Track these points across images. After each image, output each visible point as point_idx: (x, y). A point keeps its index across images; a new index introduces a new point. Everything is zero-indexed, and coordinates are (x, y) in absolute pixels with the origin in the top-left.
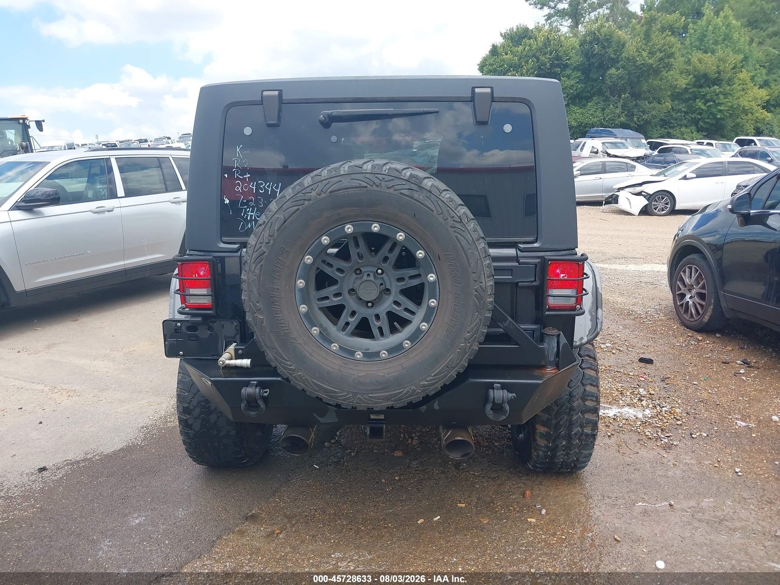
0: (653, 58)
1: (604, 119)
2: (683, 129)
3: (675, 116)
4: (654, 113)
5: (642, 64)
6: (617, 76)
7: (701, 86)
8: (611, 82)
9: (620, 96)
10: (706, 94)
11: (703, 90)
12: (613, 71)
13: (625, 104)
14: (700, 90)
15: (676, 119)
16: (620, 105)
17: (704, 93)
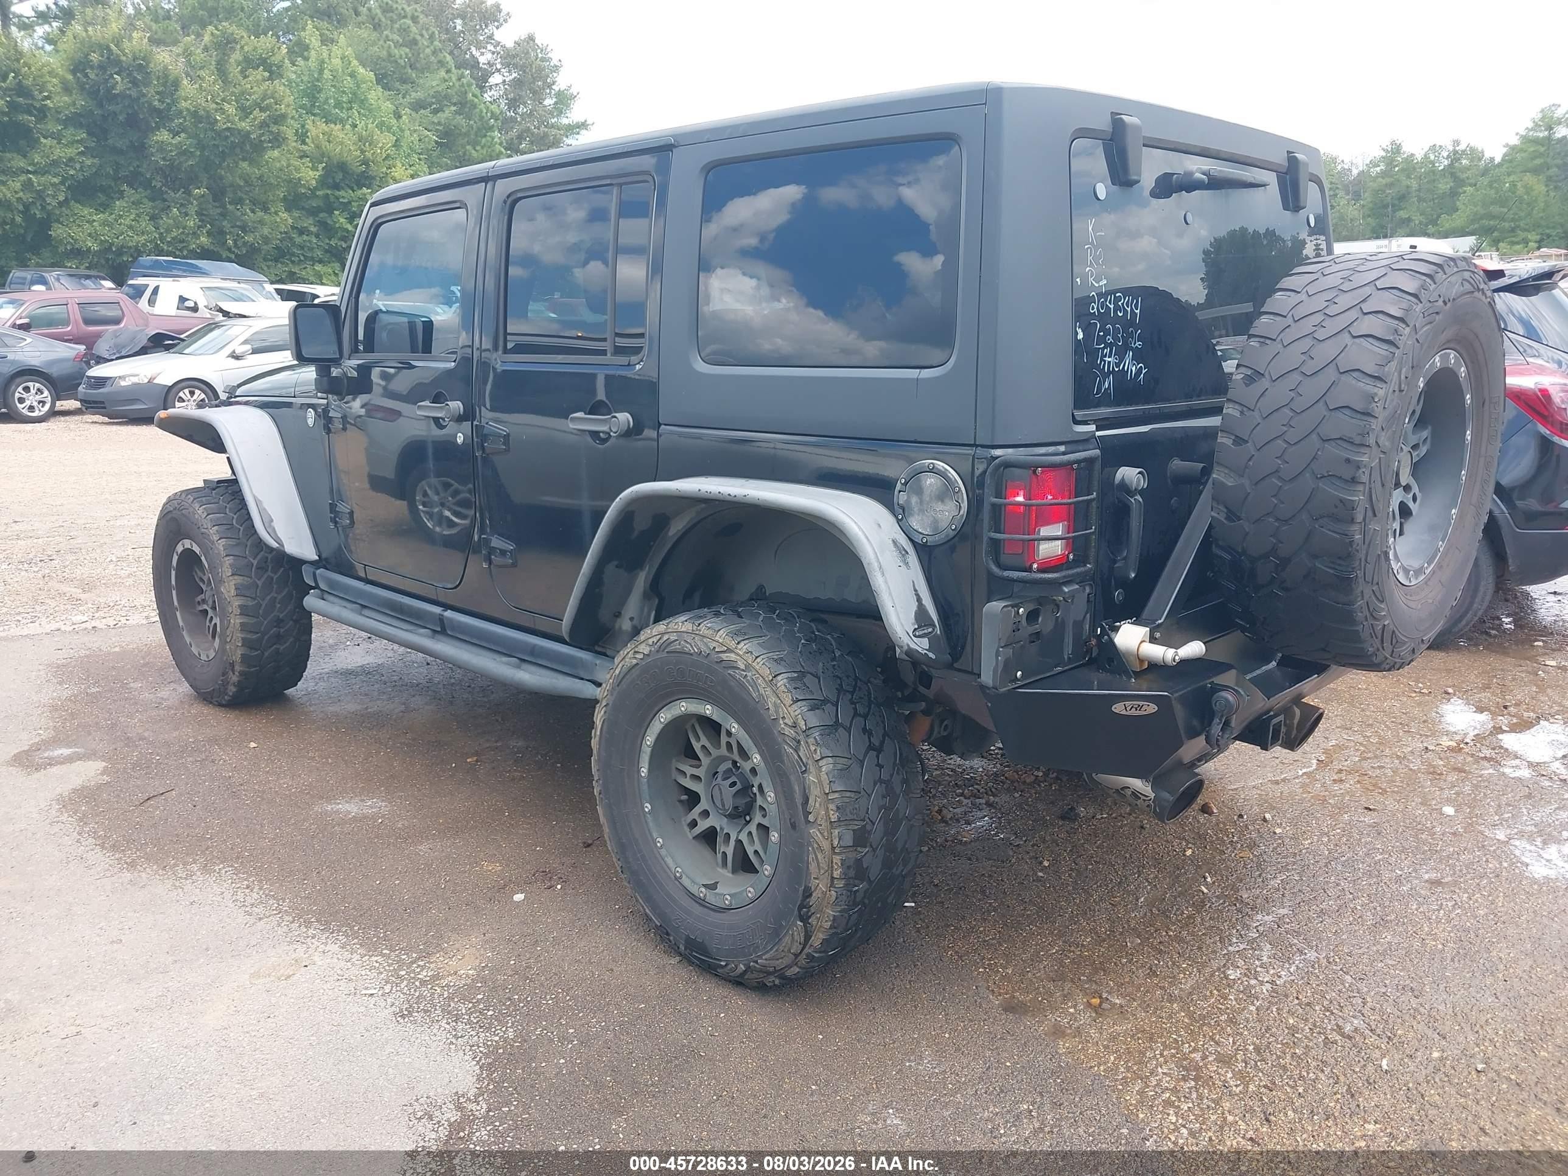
0: (248, 120)
1: (162, 238)
2: (318, 267)
3: (298, 240)
4: (266, 231)
5: (228, 129)
6: (177, 147)
7: (336, 187)
8: (164, 159)
9: (188, 193)
10: (350, 202)
11: (342, 193)
12: (163, 136)
13: (202, 209)
14: (337, 193)
15: (302, 248)
16: (192, 209)
17: (346, 201)
